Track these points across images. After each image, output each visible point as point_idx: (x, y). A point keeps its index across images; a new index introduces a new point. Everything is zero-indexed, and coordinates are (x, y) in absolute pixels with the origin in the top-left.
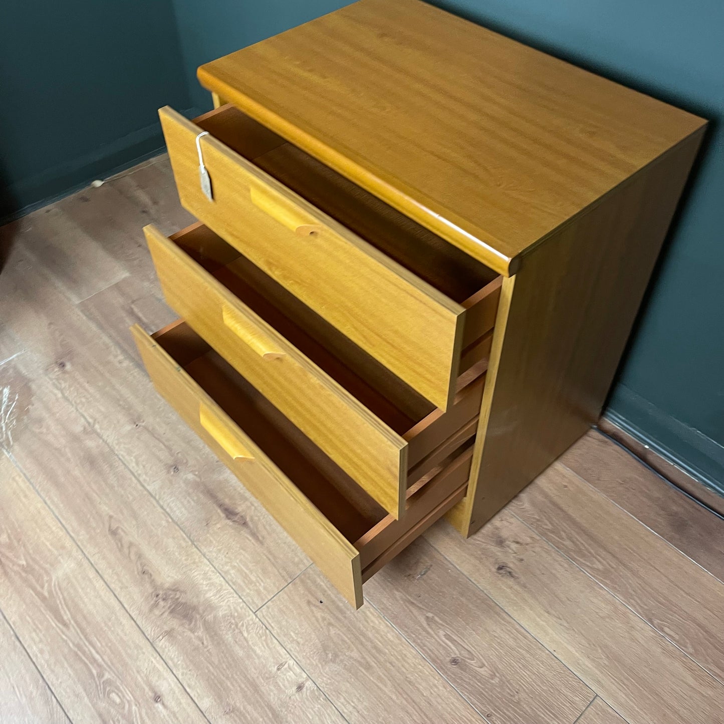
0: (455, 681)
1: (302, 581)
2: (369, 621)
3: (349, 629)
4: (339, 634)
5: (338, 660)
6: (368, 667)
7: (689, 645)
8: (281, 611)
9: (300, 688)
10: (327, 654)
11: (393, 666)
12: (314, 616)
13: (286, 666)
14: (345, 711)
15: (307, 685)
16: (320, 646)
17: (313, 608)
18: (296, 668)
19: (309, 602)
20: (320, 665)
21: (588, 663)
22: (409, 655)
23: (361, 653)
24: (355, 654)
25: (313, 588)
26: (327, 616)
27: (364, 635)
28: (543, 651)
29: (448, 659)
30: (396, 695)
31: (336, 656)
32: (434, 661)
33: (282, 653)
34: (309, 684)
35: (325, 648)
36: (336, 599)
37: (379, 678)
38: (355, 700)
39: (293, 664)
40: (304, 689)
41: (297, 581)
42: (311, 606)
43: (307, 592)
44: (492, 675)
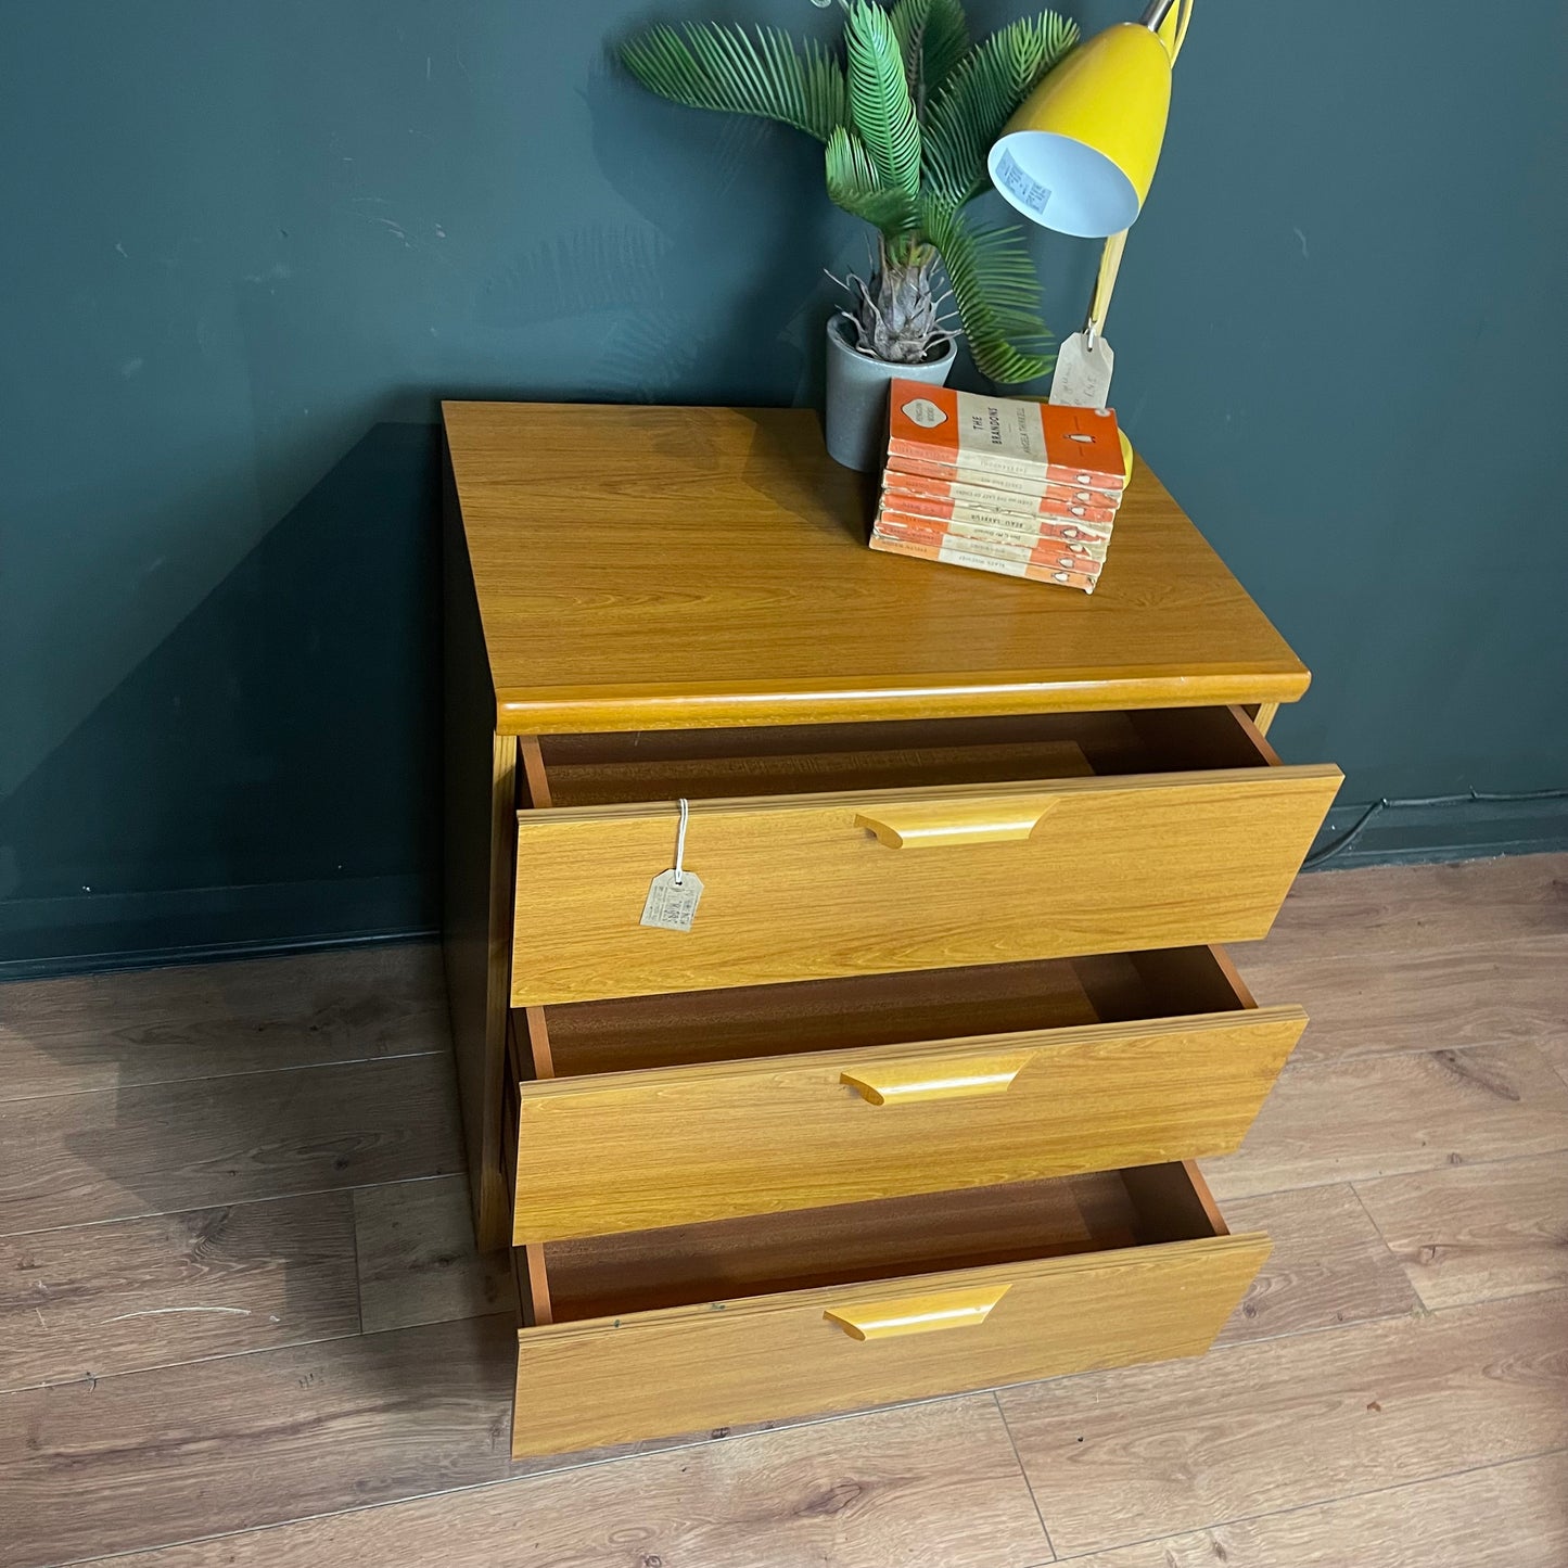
0: (1280, 1329)
1: (1029, 1449)
2: (1142, 1387)
3: (1147, 1423)
4: (1149, 1443)
5: (1193, 1469)
6: (1219, 1431)
7: (1315, 1053)
8: (1069, 1513)
9: (1220, 1552)
10: (1177, 1481)
11: (1230, 1395)
12: (1102, 1464)
13: (1174, 1554)
14: (1279, 1502)
15: (1219, 1539)
16: (1158, 1483)
17: (1085, 1458)
18: (1184, 1541)
19: (1073, 1459)
20: (1192, 1501)
21: (1304, 1164)
22: (1221, 1363)
23: (1194, 1429)
24: (1193, 1438)
25: (1049, 1438)
26: (1112, 1443)
27: (1164, 1408)
28: (1272, 1200)
29: (1244, 1317)
30: (1276, 1417)
31: (1184, 1468)
32: (1240, 1337)
33: (1147, 1551)
34: (1219, 1534)
35: (1165, 1477)
36: (1086, 1415)
37: (1243, 1425)
38: (1268, 1480)
39: (1176, 1542)
40: (1225, 1546)
41: (1025, 1457)
42: (1081, 1459)
43: (1054, 1453)
44: (1285, 1280)
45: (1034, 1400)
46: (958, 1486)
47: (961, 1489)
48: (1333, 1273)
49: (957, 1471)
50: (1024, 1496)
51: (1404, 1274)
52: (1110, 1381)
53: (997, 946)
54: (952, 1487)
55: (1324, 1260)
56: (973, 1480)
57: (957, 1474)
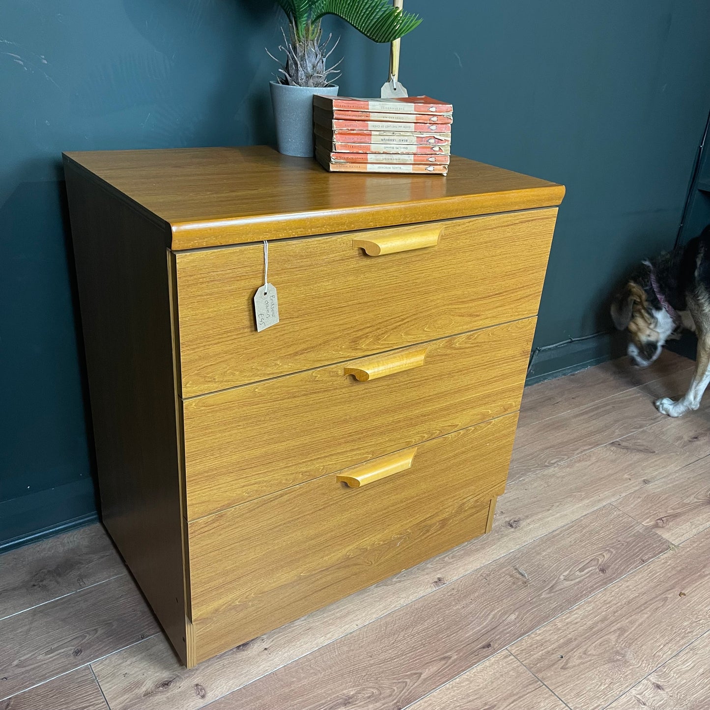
0: (621, 574)
1: (539, 671)
2: (576, 621)
3: (588, 638)
4: (595, 647)
5: (623, 652)
6: (622, 630)
8: (578, 695)
9: (658, 687)
10: (618, 660)
11: (617, 611)
12: (579, 665)
13: (638, 696)
14: (669, 652)
15: (654, 681)
16: (610, 665)
17: (569, 665)
18: (639, 688)
19: (563, 668)
20: (631, 667)
21: (586, 501)
22: (605, 598)
23: (611, 633)
24: (613, 637)
25: (546, 662)
26: (577, 654)
27: (591, 628)
28: (582, 520)
29: (601, 574)
30: (644, 613)
31: (617, 653)
32: (606, 583)
33: (625, 700)
34: (653, 678)
35: (611, 660)
36: (557, 644)
37: (632, 623)
38: (659, 644)
39: (635, 690)
40: (659, 683)
41: (540, 676)
42: (567, 666)
43: (552, 668)
44: (608, 552)
45: (528, 645)
46: (515, 703)
47: (517, 704)
48: (628, 543)
49: (511, 695)
50: (551, 695)
51: (657, 534)
52: (559, 624)
53: (425, 329)
54: (512, 705)
55: (620, 539)
56: (520, 697)
57: (511, 696)
